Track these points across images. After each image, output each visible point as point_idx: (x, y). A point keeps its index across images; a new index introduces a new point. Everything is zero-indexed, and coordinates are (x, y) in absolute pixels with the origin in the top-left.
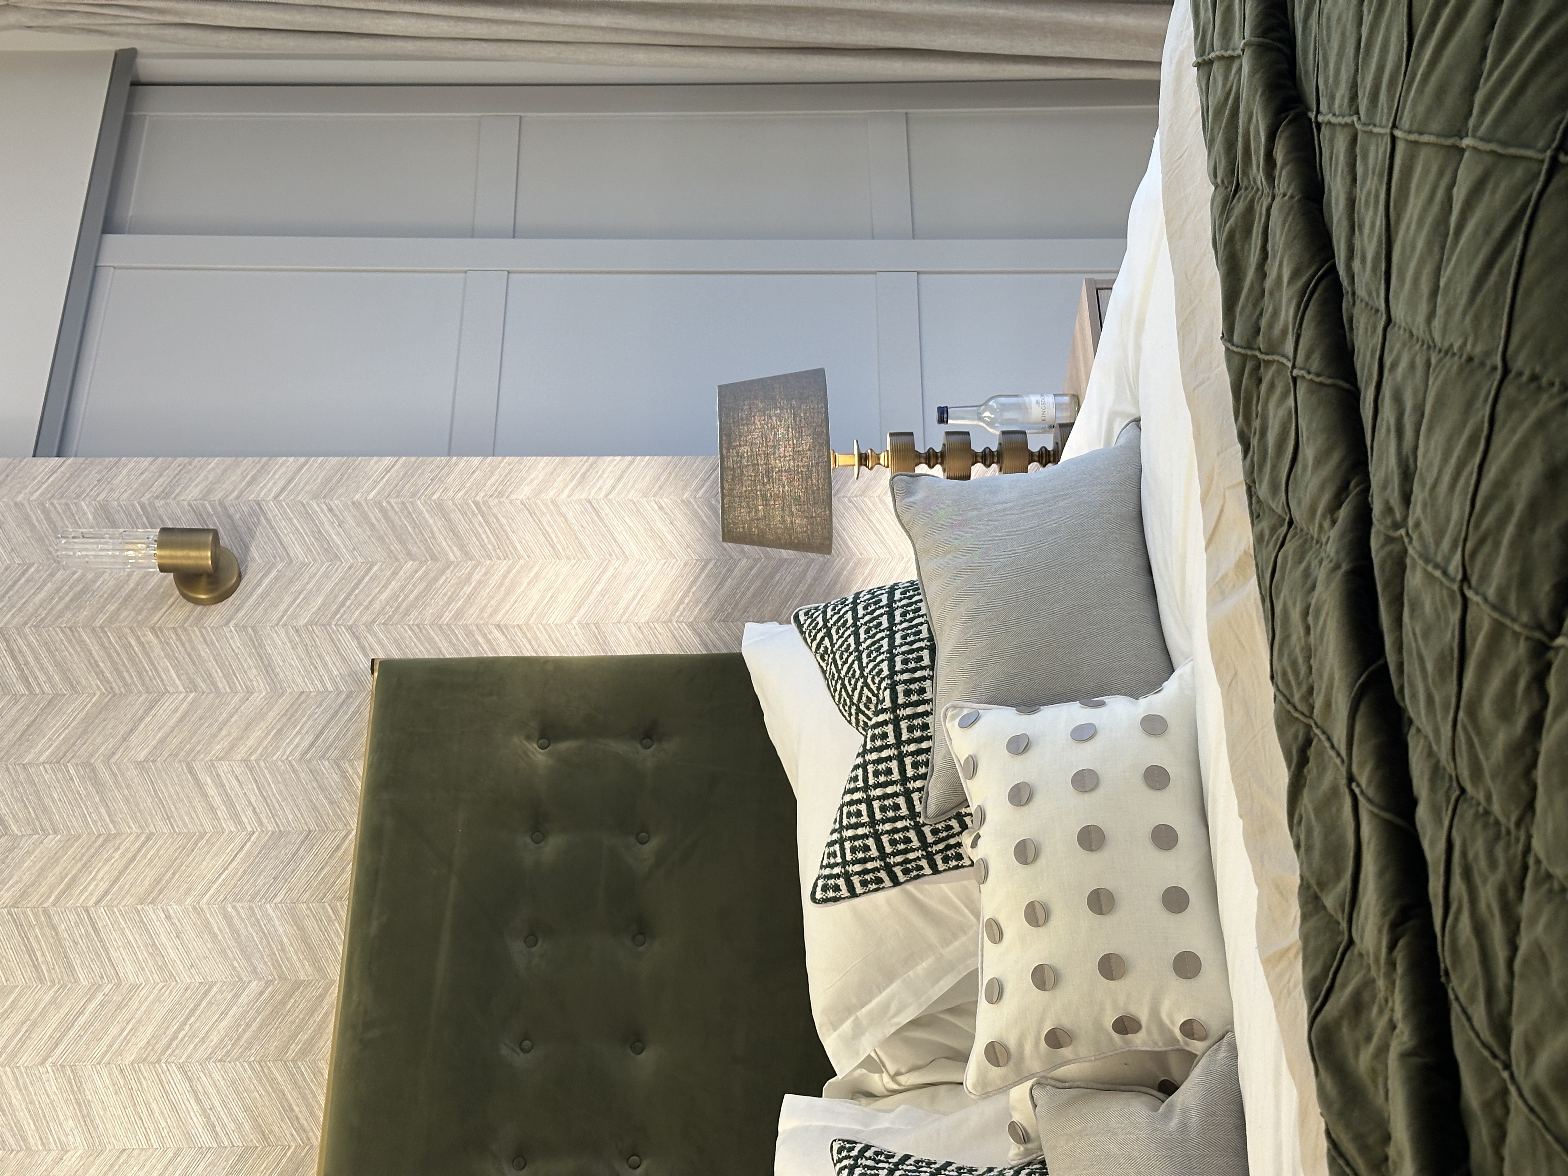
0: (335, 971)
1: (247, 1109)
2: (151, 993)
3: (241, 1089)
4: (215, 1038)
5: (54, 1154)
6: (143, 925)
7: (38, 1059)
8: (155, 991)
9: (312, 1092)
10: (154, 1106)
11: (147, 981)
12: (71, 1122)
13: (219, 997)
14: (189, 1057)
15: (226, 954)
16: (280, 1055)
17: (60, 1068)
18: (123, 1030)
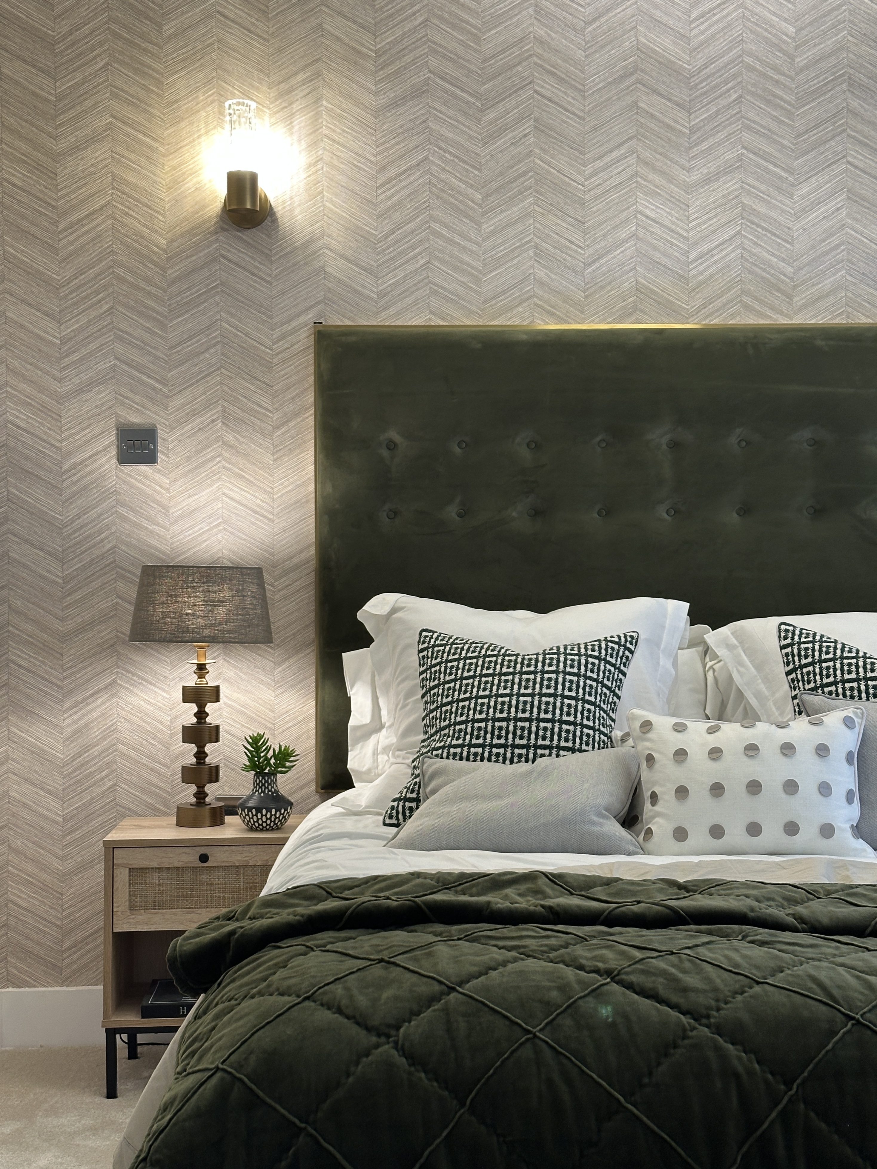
0: (798, 320)
1: (711, 276)
2: (787, 206)
3: (724, 271)
4: (756, 250)
5: (687, 165)
6: (832, 194)
7: (746, 144)
8: (788, 209)
9: (721, 315)
10: (715, 220)
11: (795, 203)
12: (706, 171)
13: (783, 249)
14: (745, 237)
15: (812, 249)
16: (745, 292)
17: (740, 158)
18: (763, 193)
